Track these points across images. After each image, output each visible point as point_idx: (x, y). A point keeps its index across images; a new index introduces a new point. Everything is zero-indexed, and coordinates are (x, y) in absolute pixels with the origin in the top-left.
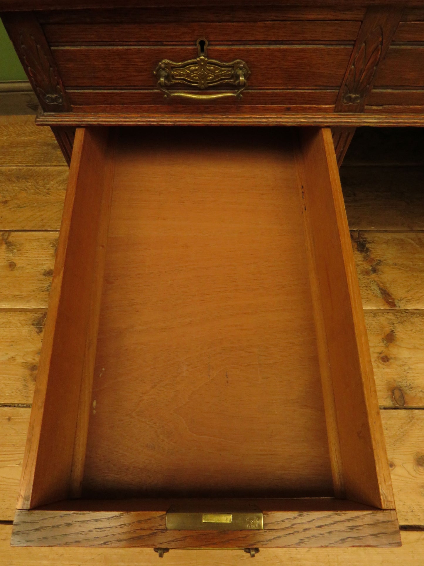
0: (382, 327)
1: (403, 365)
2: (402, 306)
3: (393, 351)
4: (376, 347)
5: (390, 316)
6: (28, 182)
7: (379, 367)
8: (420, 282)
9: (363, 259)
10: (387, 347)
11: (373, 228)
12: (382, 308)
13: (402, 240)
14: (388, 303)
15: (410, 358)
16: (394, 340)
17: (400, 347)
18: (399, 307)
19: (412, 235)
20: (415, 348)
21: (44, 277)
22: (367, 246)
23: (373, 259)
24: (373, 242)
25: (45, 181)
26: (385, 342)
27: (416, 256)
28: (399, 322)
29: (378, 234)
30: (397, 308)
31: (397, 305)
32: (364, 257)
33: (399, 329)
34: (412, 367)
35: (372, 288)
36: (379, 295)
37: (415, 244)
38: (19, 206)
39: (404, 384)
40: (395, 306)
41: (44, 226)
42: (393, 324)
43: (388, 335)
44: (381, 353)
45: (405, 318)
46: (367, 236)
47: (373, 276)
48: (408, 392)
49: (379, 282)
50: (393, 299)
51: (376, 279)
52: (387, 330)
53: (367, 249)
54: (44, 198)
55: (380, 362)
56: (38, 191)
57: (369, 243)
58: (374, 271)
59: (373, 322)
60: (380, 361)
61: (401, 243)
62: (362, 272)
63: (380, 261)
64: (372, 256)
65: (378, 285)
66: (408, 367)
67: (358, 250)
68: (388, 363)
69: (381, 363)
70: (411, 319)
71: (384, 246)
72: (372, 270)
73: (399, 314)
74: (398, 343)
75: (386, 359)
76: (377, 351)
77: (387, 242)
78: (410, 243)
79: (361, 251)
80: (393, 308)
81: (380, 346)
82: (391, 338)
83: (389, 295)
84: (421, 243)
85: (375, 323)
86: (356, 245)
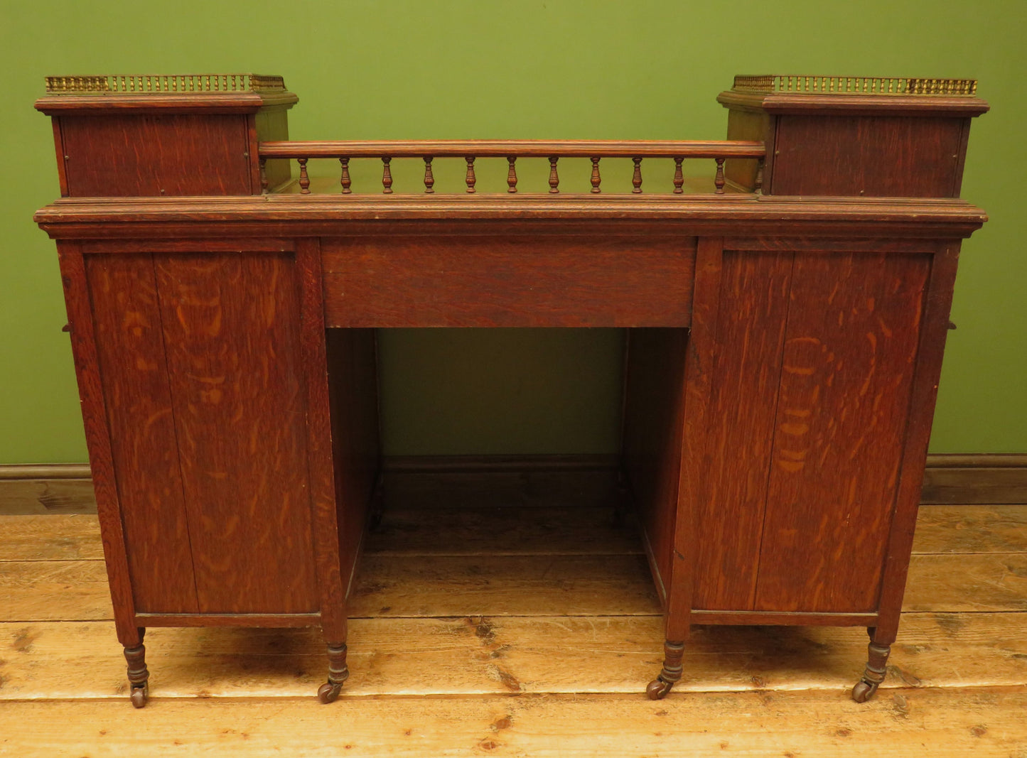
0: (493, 713)
1: (517, 753)
2: (530, 690)
3: (505, 736)
4: (478, 733)
5: (511, 701)
6: (7, 576)
8: (564, 666)
9: (482, 644)
10: (496, 733)
11: (505, 614)
12: (497, 692)
13: (547, 624)
14: (509, 686)
15: (529, 744)
16: (509, 725)
17: (517, 733)
18: (525, 690)
19: (564, 619)
20: (540, 734)
22: (492, 630)
23: (498, 645)
24: (502, 626)
25: (34, 574)
26: (494, 728)
27: (565, 640)
28: (522, 708)
29: (511, 619)
30: (521, 691)
31: (522, 688)
32: (485, 643)
33: (519, 715)
34: (531, 754)
35: (488, 672)
36: (497, 679)
37: (566, 628)
40: (518, 688)
41: (10, 617)
42: (512, 709)
43: (500, 721)
44: (484, 740)
45: (534, 703)
46: (495, 621)
47: (496, 661)
49: (500, 667)
50: (518, 683)
51: (496, 663)
52: (501, 715)
53: (491, 634)
54: (24, 591)
55: (480, 749)
56: (17, 584)
57: (496, 628)
58: (497, 655)
59: (482, 708)
60: (482, 748)
61: (546, 628)
62: (477, 657)
63: (508, 645)
64: (497, 641)
65: (499, 669)
66: (524, 755)
67: (477, 634)
68: (494, 750)
69: (482, 751)
70: (543, 705)
71: (519, 630)
72: (492, 655)
73: (525, 699)
74: (514, 729)
75: (490, 746)
76: (478, 737)
77: (523, 627)
78: (559, 627)
79: (482, 636)
80: (515, 692)
81: (486, 731)
82: (504, 723)
83: (512, 678)
84: (575, 628)
85: (484, 708)
86: (475, 630)
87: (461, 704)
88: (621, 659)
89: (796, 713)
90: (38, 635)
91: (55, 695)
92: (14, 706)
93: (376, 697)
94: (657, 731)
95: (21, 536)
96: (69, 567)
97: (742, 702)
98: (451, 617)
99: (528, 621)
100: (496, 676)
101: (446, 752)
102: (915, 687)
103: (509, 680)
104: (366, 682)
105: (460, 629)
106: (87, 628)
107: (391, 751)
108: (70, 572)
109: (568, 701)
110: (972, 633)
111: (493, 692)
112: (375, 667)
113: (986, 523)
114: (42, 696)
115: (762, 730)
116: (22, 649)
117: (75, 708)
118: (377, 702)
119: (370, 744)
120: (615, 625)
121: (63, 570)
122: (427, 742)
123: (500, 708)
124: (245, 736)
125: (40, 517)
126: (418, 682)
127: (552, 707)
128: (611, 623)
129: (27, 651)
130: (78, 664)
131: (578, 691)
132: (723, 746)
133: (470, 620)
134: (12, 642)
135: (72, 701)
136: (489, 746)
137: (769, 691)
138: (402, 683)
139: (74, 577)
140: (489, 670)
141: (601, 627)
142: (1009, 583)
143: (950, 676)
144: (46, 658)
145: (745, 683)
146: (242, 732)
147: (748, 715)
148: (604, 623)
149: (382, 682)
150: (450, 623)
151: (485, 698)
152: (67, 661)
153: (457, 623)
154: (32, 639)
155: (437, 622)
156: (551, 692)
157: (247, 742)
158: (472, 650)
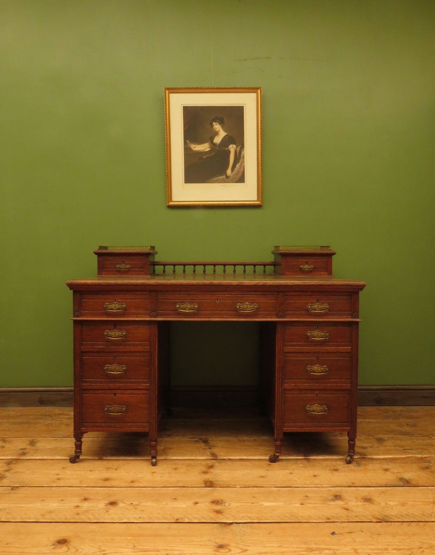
0: (207, 464)
1: (215, 475)
2: (221, 458)
3: (211, 470)
5: (214, 461)
6: (25, 425)
7: (200, 475)
9: (204, 445)
10: (208, 469)
11: (213, 437)
12: (209, 458)
14: (214, 457)
15: (220, 472)
19: (235, 438)
20: (224, 470)
21: (19, 450)
22: (208, 441)
24: (212, 441)
25: (36, 424)
27: (235, 444)
28: (218, 463)
29: (215, 438)
30: (218, 458)
33: (217, 465)
37: (236, 441)
38: (17, 431)
39: (214, 480)
40: (217, 457)
41: (27, 436)
42: (214, 463)
44: (203, 471)
45: (222, 462)
46: (209, 439)
47: (209, 450)
48: (215, 482)
52: (211, 465)
53: (208, 443)
54: (32, 429)
56: (29, 427)
57: (210, 441)
58: (210, 448)
60: (202, 473)
61: (229, 441)
62: (203, 449)
63: (214, 446)
64: (210, 445)
65: (210, 452)
66: (218, 475)
67: (203, 443)
68: (207, 474)
71: (218, 442)
72: (208, 448)
73: (219, 461)
74: (215, 468)
76: (201, 470)
77: (220, 441)
78: (233, 441)
79: (204, 443)
80: (216, 458)
81: (205, 469)
82: (212, 467)
83: (215, 455)
84: (240, 441)
85: (204, 463)
86: (202, 441)
87: (195, 462)
88: (256, 450)
89: (319, 465)
90: (38, 441)
91: (45, 457)
92: (30, 460)
93: (165, 459)
94: (267, 469)
95: (30, 413)
96: (49, 422)
97: (299, 462)
98: (194, 438)
99: (222, 439)
100: (209, 454)
101: (189, 474)
102: (364, 458)
103: (213, 455)
104: (161, 455)
105: (196, 441)
106: (57, 440)
107: (169, 474)
108: (49, 424)
109: (236, 461)
110: (389, 443)
111: (208, 458)
112: (165, 452)
113: (401, 411)
114: (41, 458)
115: (306, 469)
116: (32, 445)
117: (53, 461)
118: (165, 461)
119: (162, 472)
120: (255, 440)
121: (47, 423)
122: (182, 471)
123: (210, 463)
124: (116, 469)
125: (37, 408)
126: (180, 455)
127: (229, 463)
128: (253, 440)
129: (34, 446)
130: (53, 450)
131: (239, 458)
132: (291, 473)
133: (201, 439)
134: (29, 443)
135: (52, 459)
136: (205, 473)
137: (310, 459)
138: (174, 456)
139: (51, 425)
140: (207, 452)
141: (249, 441)
142: (407, 429)
143: (378, 454)
144: (42, 448)
145: (301, 456)
146: (115, 468)
147: (301, 465)
148: (251, 440)
149: (167, 455)
150: (193, 439)
151: (204, 460)
152: (49, 449)
153: (195, 439)
154: (35, 443)
155: (188, 439)
156: (229, 458)
157: (117, 471)
158: (201, 447)
